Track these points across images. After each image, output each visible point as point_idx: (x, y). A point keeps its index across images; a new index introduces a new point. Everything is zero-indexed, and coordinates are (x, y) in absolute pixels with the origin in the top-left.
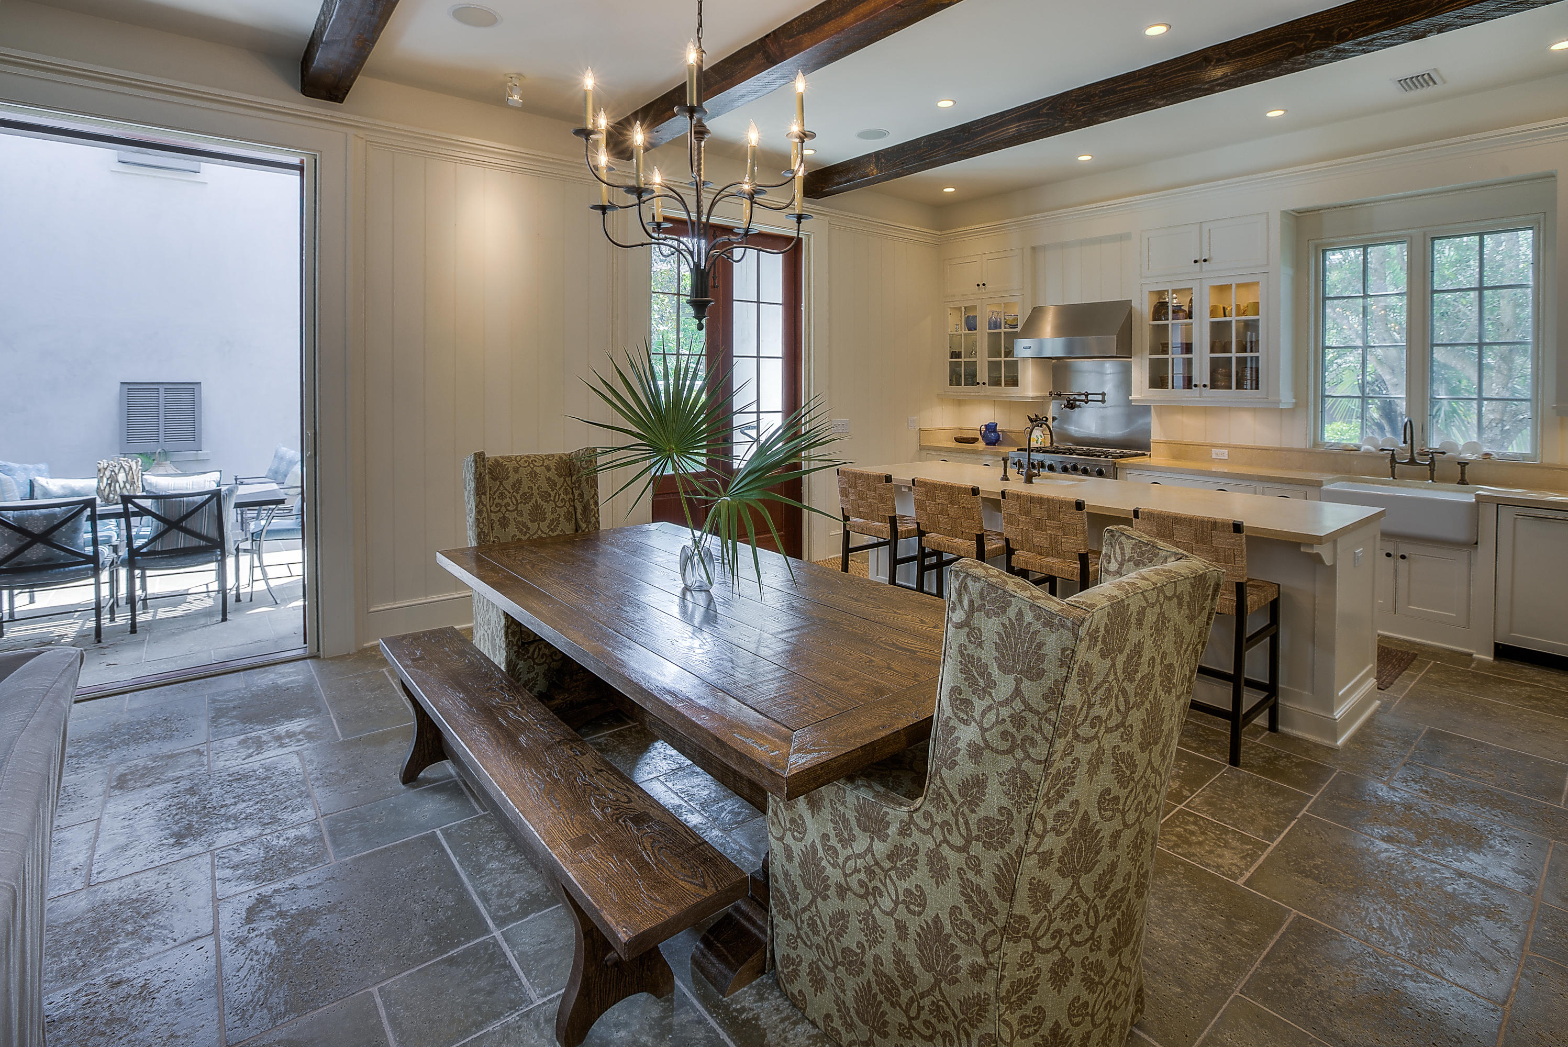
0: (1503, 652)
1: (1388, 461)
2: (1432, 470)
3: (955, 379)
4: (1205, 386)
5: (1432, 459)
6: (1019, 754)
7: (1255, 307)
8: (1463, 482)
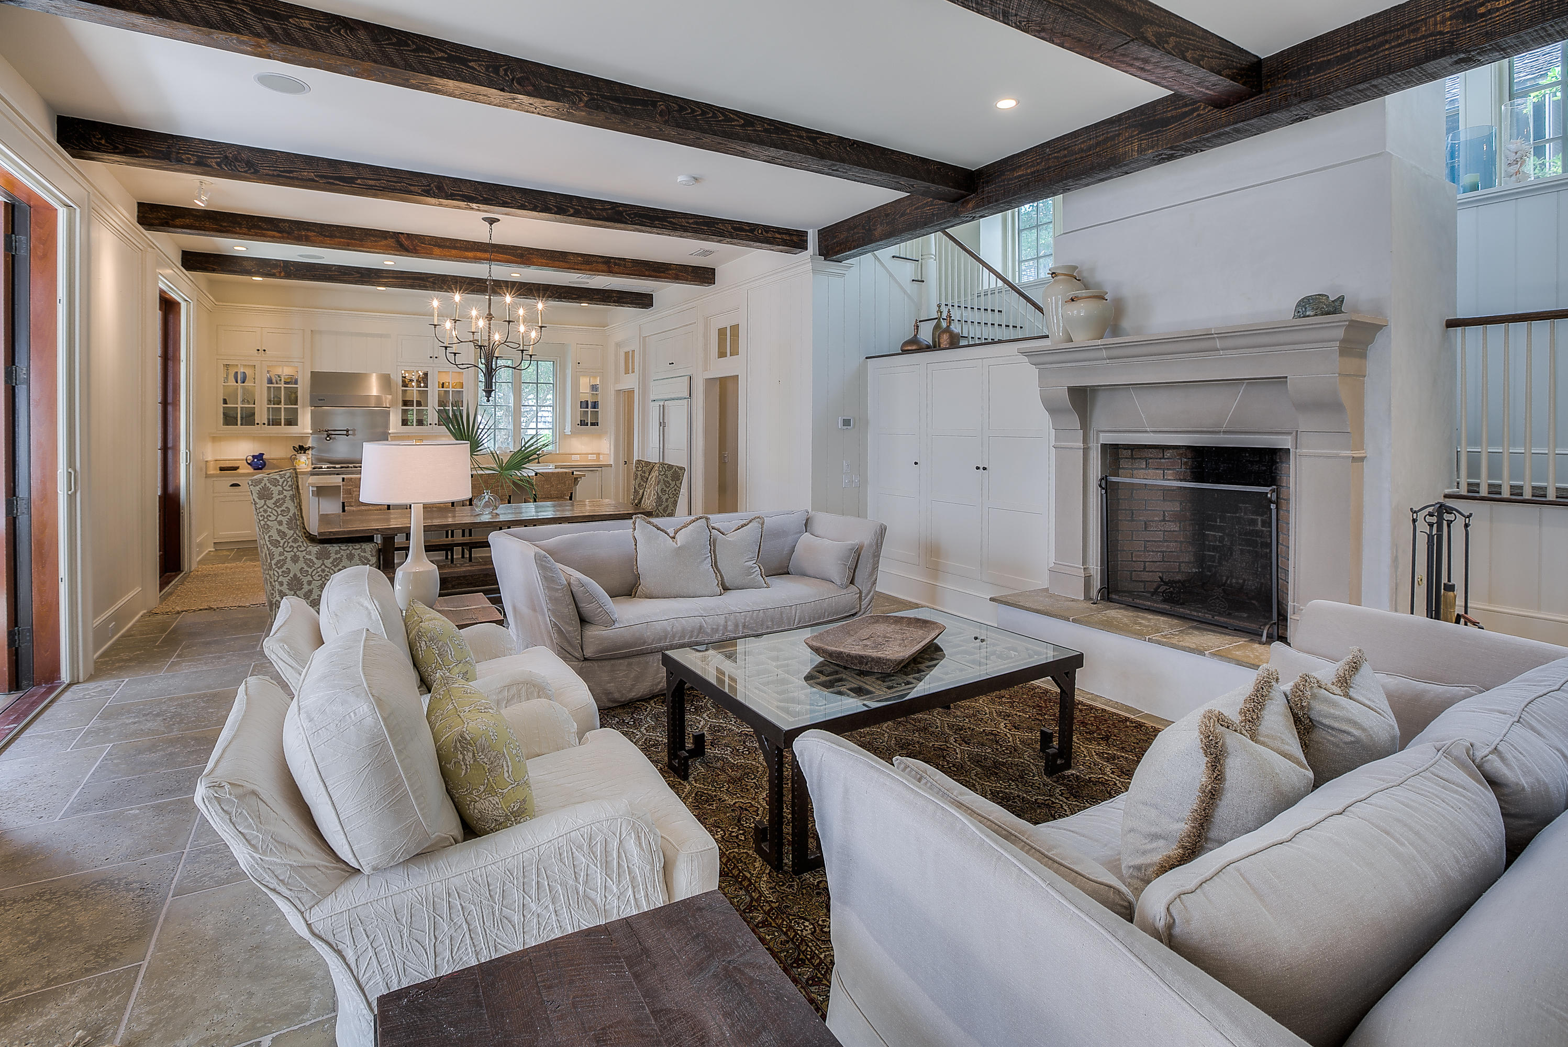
3: (229, 419)
4: (435, 424)
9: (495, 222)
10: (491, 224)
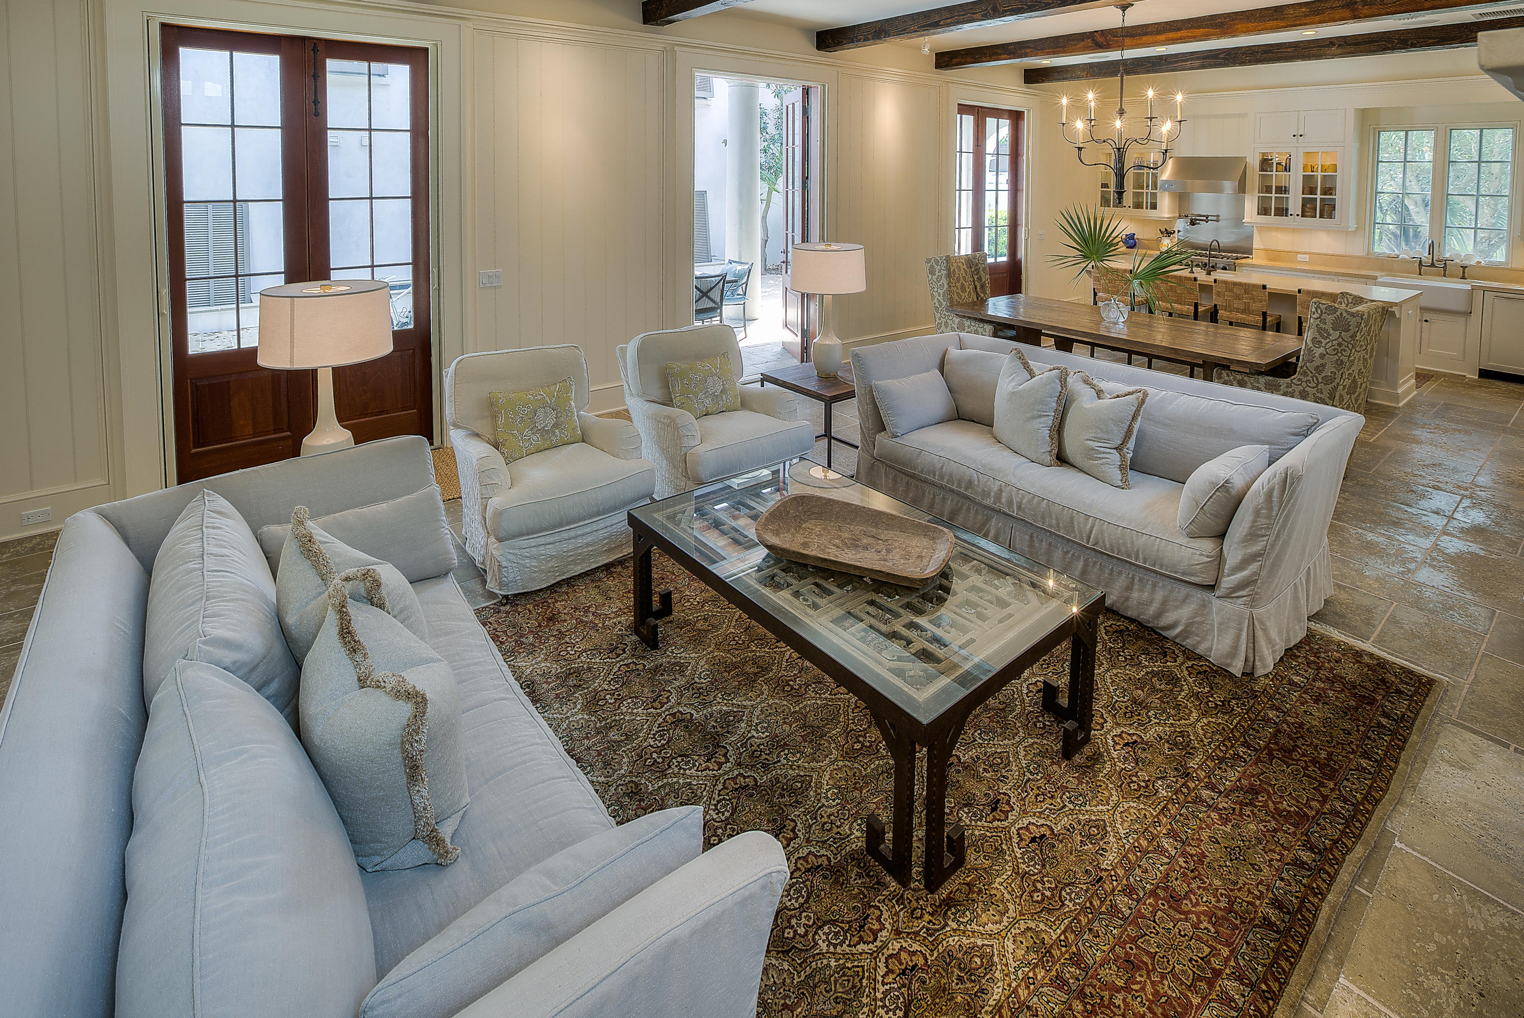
0: (1484, 374)
1: (1417, 264)
2: (1445, 271)
4: (1298, 215)
5: (1445, 264)
6: (1340, 354)
7: (1335, 168)
8: (1463, 278)
9: (1128, 7)
10: (1124, 11)
